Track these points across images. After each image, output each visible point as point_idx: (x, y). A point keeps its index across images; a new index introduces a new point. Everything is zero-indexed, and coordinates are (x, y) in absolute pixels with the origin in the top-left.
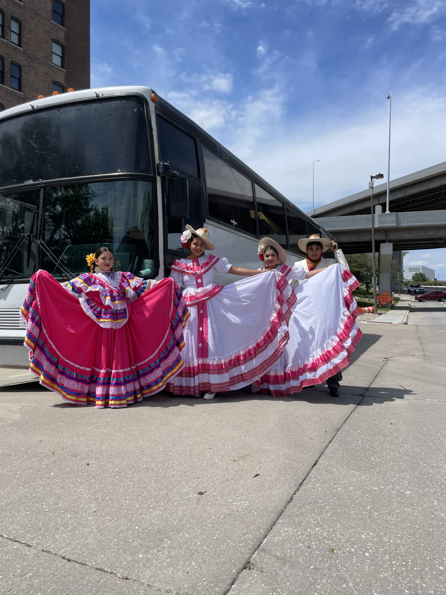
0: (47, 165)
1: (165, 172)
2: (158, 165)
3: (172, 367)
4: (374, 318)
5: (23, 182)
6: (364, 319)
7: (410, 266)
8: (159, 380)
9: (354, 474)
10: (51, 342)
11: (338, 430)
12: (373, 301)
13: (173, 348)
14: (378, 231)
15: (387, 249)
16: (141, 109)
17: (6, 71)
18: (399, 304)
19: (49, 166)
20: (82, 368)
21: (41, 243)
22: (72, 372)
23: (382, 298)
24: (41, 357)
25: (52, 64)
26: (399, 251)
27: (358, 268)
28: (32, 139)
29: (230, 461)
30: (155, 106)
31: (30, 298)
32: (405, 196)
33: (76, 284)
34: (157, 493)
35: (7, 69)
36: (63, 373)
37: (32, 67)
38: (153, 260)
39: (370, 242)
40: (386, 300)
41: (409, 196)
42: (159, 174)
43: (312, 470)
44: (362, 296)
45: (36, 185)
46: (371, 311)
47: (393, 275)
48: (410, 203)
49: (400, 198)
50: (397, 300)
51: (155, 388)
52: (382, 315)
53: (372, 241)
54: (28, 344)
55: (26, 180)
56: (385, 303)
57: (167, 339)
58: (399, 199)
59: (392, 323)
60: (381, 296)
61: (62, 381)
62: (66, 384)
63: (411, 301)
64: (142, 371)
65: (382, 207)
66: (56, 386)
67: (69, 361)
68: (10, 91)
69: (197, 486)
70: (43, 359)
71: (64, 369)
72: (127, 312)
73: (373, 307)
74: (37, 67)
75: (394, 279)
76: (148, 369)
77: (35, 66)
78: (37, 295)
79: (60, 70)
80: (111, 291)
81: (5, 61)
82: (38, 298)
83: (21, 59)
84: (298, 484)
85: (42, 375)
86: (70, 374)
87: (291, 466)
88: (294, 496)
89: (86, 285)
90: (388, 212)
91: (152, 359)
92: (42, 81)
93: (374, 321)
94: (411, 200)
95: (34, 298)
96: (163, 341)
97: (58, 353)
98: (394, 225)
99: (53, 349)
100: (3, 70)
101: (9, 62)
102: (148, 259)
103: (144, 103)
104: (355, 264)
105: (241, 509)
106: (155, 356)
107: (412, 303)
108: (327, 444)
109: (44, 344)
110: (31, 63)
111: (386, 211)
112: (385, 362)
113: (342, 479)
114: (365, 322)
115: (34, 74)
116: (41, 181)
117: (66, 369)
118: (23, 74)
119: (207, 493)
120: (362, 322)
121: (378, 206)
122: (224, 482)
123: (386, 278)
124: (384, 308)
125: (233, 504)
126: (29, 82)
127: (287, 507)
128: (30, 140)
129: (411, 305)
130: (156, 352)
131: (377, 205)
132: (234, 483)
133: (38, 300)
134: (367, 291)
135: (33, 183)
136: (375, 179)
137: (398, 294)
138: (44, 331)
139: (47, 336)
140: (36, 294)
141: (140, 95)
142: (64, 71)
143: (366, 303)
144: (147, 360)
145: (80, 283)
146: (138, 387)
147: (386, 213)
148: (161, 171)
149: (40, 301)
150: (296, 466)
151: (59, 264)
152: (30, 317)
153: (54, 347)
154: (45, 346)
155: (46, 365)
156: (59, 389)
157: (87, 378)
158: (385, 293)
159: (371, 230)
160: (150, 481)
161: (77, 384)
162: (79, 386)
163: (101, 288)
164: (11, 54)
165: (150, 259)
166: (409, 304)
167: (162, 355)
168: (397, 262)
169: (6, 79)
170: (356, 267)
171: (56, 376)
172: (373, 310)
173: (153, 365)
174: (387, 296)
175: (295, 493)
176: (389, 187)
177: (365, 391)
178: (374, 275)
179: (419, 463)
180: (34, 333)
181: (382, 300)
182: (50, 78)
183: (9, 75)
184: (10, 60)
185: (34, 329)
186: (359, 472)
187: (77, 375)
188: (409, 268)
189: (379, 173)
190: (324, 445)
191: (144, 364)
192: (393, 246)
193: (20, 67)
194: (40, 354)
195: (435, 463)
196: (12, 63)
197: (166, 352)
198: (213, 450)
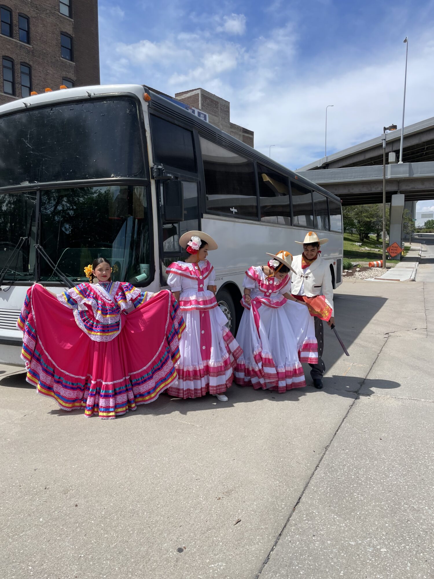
0: (42, 166)
1: (159, 175)
2: (152, 168)
3: (165, 378)
4: (382, 273)
5: (19, 184)
6: (372, 276)
7: (423, 212)
8: (151, 392)
9: (334, 519)
10: (47, 354)
11: (326, 448)
12: (381, 251)
13: (166, 360)
14: (390, 182)
15: (398, 200)
16: (134, 110)
17: (14, 24)
18: (409, 255)
19: (44, 168)
20: (77, 377)
21: (38, 247)
22: (68, 381)
23: (392, 250)
24: (38, 367)
25: (60, 14)
26: (411, 202)
27: (369, 218)
28: (26, 139)
29: (214, 499)
30: (148, 106)
31: (25, 311)
32: (420, 142)
33: (72, 295)
34: (137, 550)
35: (15, 22)
36: (59, 382)
37: (39, 18)
38: (148, 265)
39: (381, 193)
40: (396, 251)
41: (424, 143)
42: (153, 178)
43: (294, 513)
44: (372, 246)
45: (32, 187)
46: (380, 265)
47: (404, 225)
48: (425, 149)
49: (415, 145)
50: (407, 249)
51: (147, 398)
52: (390, 269)
53: (383, 192)
54: (25, 357)
55: (22, 182)
56: (395, 255)
57: (161, 351)
58: (413, 146)
59: (399, 280)
60: (391, 248)
61: (58, 389)
62: (63, 393)
63: (422, 251)
64: (135, 381)
65: (396, 154)
66: (53, 394)
67: (65, 371)
68: (19, 44)
69: (177, 539)
70: (40, 369)
71: (60, 378)
72: (120, 324)
73: (382, 261)
74: (45, 17)
75: (405, 228)
76: (141, 379)
77: (43, 17)
78: (33, 309)
79: (68, 19)
80: (104, 304)
81: (13, 13)
82: (33, 311)
83: (28, 10)
84: (277, 535)
85: (39, 384)
86: (66, 383)
87: (273, 507)
88: (271, 553)
89: (81, 296)
90: (401, 162)
91: (145, 370)
92: (50, 32)
93: (381, 277)
94: (426, 147)
95: (30, 312)
96: (157, 353)
97: (54, 363)
98: (407, 175)
99: (49, 360)
100: (11, 22)
101: (17, 14)
102: (144, 263)
103: (137, 104)
104: (366, 214)
105: (217, 573)
106: (148, 367)
107: (423, 252)
108: (313, 471)
109: (40, 355)
110: (38, 14)
111: (399, 162)
112: (386, 339)
113: (321, 528)
114: (373, 280)
115: (41, 26)
116: (36, 183)
117: (62, 379)
118: (31, 26)
119: (187, 549)
120: (369, 279)
121: (392, 153)
122: (205, 532)
123: (396, 230)
124: (393, 259)
125: (210, 566)
126: (37, 34)
127: (262, 572)
128: (24, 140)
129: (422, 255)
130: (149, 364)
131: (390, 152)
132: (215, 533)
133: (33, 313)
134: (378, 240)
135: (29, 185)
136: (388, 131)
137: (409, 243)
138: (40, 343)
139: (43, 348)
140: (31, 308)
141: (133, 95)
142: (72, 21)
143: (376, 254)
144: (140, 371)
145: (76, 294)
146: (131, 396)
147: (398, 163)
148: (155, 174)
149: (36, 314)
150: (278, 506)
151: (56, 269)
152: (27, 330)
153: (50, 358)
154: (41, 357)
155: (42, 375)
156: (56, 397)
157: (81, 385)
158: (395, 245)
159: (383, 181)
160: (133, 530)
161: (73, 392)
162: (75, 394)
163: (94, 302)
164: (19, 6)
165: (147, 263)
166: (419, 255)
167: (155, 367)
168: (409, 211)
169: (14, 32)
170: (367, 217)
171: (53, 384)
172: (382, 264)
173: (146, 376)
174: (397, 247)
175: (272, 550)
176: (403, 134)
177: (361, 386)
178: (384, 230)
179: (400, 503)
180: (30, 346)
181: (392, 251)
182: (58, 29)
183: (17, 28)
184: (18, 11)
185: (30, 342)
186: (339, 516)
187: (73, 384)
188: (422, 215)
189: (393, 124)
190: (310, 472)
191: (137, 374)
192: (405, 197)
193: (28, 19)
194: (37, 364)
195: (417, 503)
196: (20, 15)
197: (159, 363)
198: (200, 482)
